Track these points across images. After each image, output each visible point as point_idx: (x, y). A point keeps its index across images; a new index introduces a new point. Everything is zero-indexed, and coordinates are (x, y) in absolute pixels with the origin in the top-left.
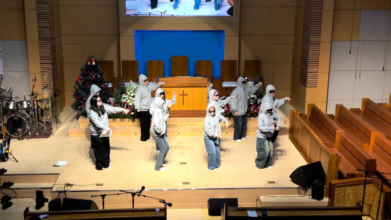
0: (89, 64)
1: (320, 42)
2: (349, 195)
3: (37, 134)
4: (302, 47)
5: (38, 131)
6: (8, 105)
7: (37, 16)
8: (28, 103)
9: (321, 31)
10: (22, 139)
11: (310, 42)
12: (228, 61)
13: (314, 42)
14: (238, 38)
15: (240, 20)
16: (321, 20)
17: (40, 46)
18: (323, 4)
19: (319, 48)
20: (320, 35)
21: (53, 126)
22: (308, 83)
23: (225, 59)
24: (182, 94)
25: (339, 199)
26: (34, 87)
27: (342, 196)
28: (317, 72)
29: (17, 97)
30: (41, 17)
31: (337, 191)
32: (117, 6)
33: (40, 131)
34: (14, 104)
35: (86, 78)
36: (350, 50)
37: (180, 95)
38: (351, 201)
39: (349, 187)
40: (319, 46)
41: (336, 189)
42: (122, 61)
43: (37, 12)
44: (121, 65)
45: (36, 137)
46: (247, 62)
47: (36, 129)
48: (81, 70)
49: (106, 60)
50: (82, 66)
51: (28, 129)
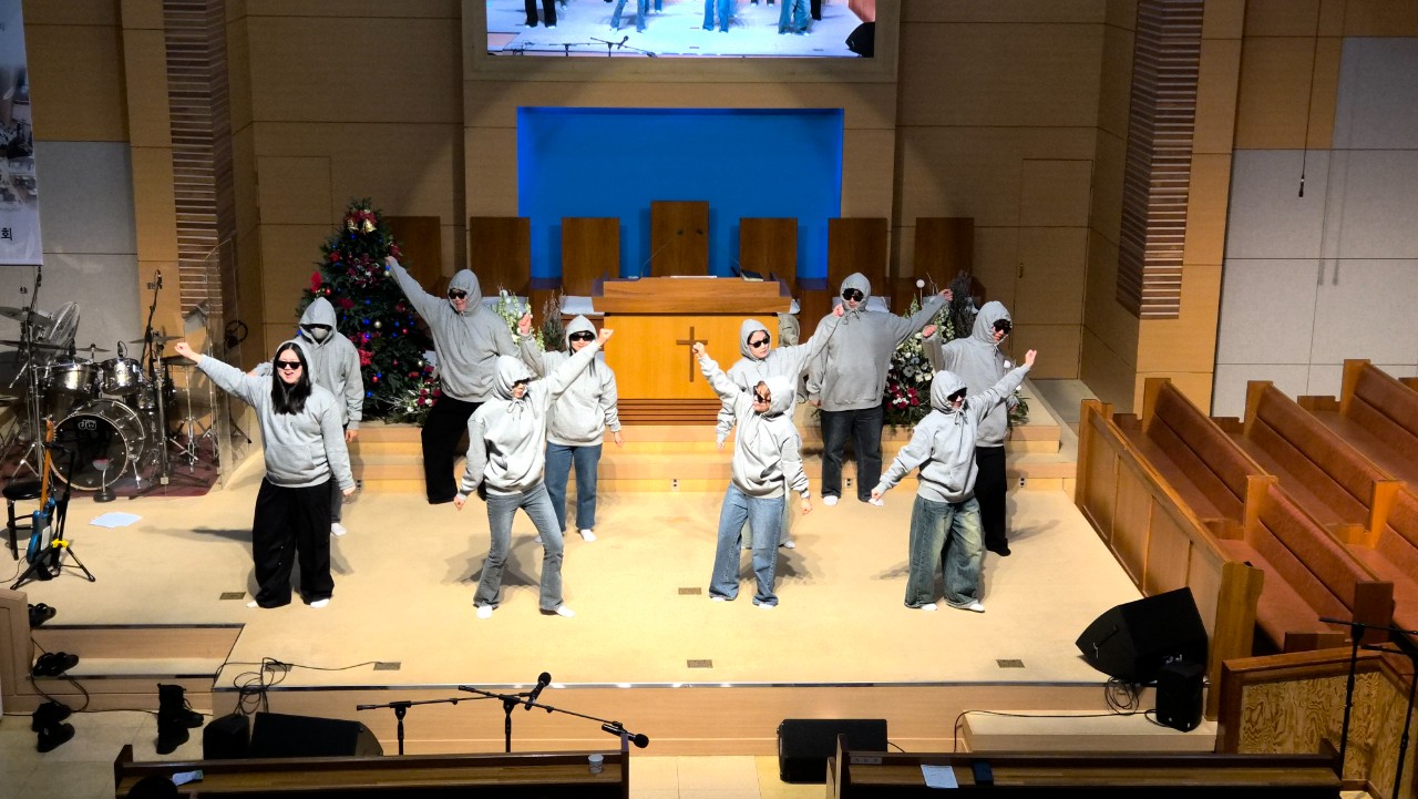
0: (353, 227)
1: (1190, 153)
2: (1292, 713)
3: (165, 480)
4: (1126, 173)
5: (167, 469)
6: (60, 374)
7: (168, 55)
8: (131, 369)
9: (1193, 112)
10: (112, 498)
11: (1155, 153)
12: (855, 219)
13: (1170, 153)
14: (891, 137)
15: (901, 73)
16: (1196, 72)
17: (175, 164)
18: (1201, 14)
19: (1188, 177)
20: (1192, 129)
21: (220, 451)
22: (1148, 302)
23: (845, 213)
24: (687, 338)
25: (1257, 727)
26: (153, 309)
27: (1269, 716)
28: (1181, 263)
29: (93, 346)
30: (179, 56)
31: (1249, 696)
32: (457, 18)
33: (176, 471)
34: (82, 371)
35: (340, 279)
36: (1302, 184)
37: (680, 343)
38: (1300, 733)
39: (1293, 684)
40: (1188, 169)
41: (1246, 690)
42: (472, 219)
43: (167, 39)
44: (468, 233)
45: (160, 490)
46: (925, 226)
47: (161, 464)
48: (324, 249)
49: (414, 215)
50: (330, 234)
51: (131, 462)
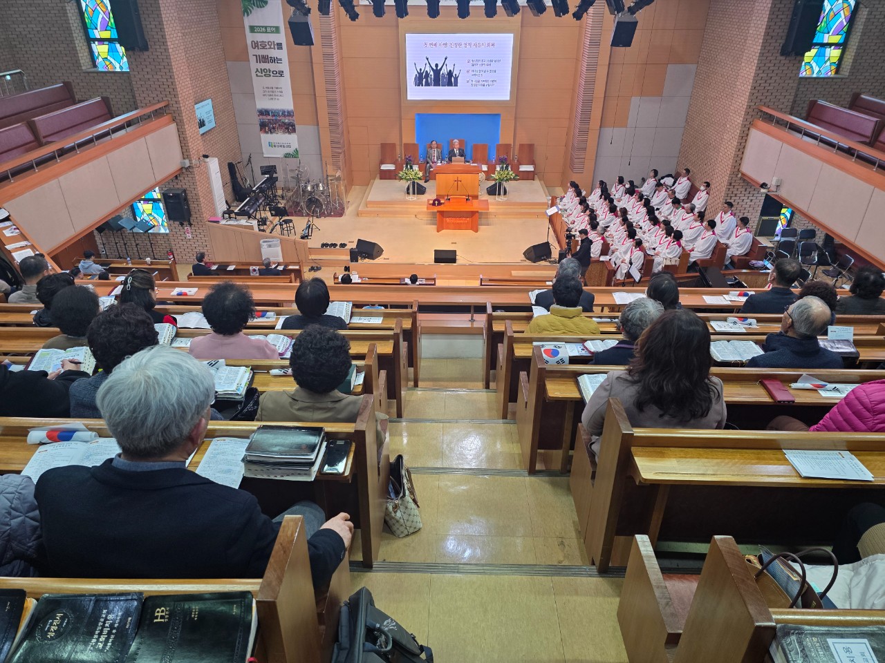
1: (588, 129)
3: (332, 213)
6: (306, 187)
7: (327, 103)
9: (590, 118)
12: (503, 144)
13: (583, 129)
14: (513, 121)
15: (517, 104)
16: (591, 107)
17: (330, 131)
18: (593, 91)
19: (588, 136)
20: (589, 123)
22: (575, 168)
23: (500, 143)
24: (456, 180)
28: (584, 158)
29: (314, 180)
30: (330, 103)
32: (400, 89)
33: (335, 211)
34: (311, 186)
40: (588, 133)
43: (327, 99)
45: (331, 216)
46: (521, 146)
47: (331, 209)
49: (389, 142)
51: (324, 209)
